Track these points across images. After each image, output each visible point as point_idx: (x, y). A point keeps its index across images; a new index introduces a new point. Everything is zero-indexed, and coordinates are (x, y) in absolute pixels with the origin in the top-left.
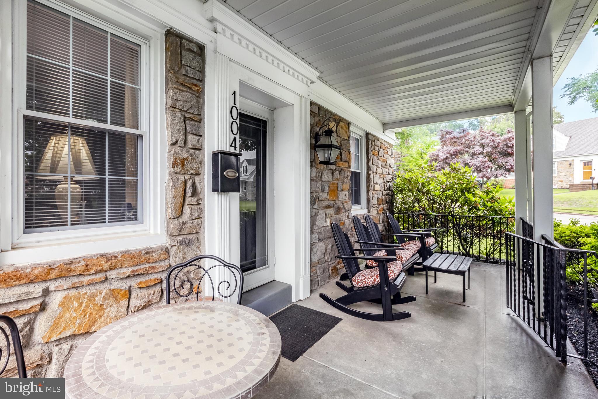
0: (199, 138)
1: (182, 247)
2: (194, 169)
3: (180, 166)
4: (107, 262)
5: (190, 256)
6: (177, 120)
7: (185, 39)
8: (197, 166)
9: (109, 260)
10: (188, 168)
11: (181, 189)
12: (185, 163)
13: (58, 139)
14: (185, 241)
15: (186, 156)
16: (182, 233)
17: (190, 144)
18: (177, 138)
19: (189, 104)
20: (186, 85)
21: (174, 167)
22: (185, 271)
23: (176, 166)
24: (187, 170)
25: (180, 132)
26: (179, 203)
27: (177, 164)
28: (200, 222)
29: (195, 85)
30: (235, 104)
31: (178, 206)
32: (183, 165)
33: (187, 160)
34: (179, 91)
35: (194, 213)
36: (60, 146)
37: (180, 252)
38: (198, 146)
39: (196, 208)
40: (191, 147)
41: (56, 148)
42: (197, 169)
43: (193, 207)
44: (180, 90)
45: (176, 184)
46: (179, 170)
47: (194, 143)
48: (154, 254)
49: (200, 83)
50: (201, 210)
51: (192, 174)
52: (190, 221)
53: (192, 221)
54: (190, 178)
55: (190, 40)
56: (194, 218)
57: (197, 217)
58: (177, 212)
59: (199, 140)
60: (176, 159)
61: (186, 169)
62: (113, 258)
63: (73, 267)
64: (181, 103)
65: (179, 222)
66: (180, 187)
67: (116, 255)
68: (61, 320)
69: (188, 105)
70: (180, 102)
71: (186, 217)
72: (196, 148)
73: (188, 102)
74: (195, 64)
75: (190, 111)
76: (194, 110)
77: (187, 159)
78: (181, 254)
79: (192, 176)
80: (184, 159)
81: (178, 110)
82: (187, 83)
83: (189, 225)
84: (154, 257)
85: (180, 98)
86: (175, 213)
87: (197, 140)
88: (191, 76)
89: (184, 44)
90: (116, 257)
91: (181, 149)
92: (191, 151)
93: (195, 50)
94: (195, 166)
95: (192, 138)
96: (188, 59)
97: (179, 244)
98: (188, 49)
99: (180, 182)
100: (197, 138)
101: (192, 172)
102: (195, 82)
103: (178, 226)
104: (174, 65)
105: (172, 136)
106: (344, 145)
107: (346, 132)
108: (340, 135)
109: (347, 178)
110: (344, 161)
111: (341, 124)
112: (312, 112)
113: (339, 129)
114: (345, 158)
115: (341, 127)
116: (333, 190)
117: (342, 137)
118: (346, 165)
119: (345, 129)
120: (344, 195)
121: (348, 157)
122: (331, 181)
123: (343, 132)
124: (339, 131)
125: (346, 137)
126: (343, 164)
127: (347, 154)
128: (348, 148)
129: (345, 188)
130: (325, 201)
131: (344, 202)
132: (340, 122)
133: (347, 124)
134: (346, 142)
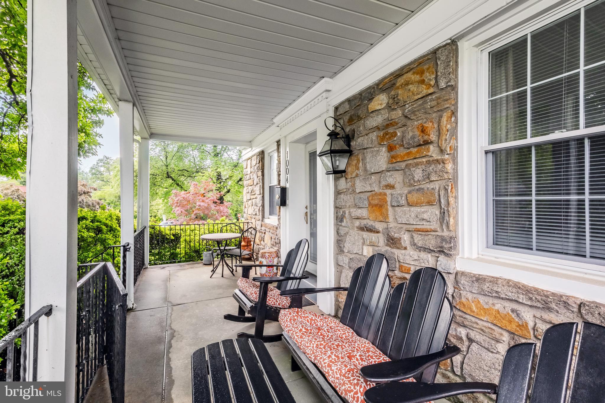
7: (278, 142)
30: (287, 158)
31: (278, 211)
58: (278, 214)
106: (417, 113)
107: (422, 82)
108: (399, 104)
109: (429, 179)
110: (414, 147)
111: (401, 81)
112: (342, 114)
113: (394, 95)
114: (416, 140)
115: (400, 87)
116: (377, 205)
117: (406, 102)
118: (423, 153)
119: (417, 78)
120: (413, 215)
121: (428, 132)
122: (374, 191)
123: (409, 90)
124: (394, 98)
125: (421, 92)
126: (409, 154)
127: (422, 128)
128: (435, 109)
129: (417, 201)
130: (362, 221)
131: (413, 228)
132: (399, 79)
133: (428, 59)
134: (420, 105)
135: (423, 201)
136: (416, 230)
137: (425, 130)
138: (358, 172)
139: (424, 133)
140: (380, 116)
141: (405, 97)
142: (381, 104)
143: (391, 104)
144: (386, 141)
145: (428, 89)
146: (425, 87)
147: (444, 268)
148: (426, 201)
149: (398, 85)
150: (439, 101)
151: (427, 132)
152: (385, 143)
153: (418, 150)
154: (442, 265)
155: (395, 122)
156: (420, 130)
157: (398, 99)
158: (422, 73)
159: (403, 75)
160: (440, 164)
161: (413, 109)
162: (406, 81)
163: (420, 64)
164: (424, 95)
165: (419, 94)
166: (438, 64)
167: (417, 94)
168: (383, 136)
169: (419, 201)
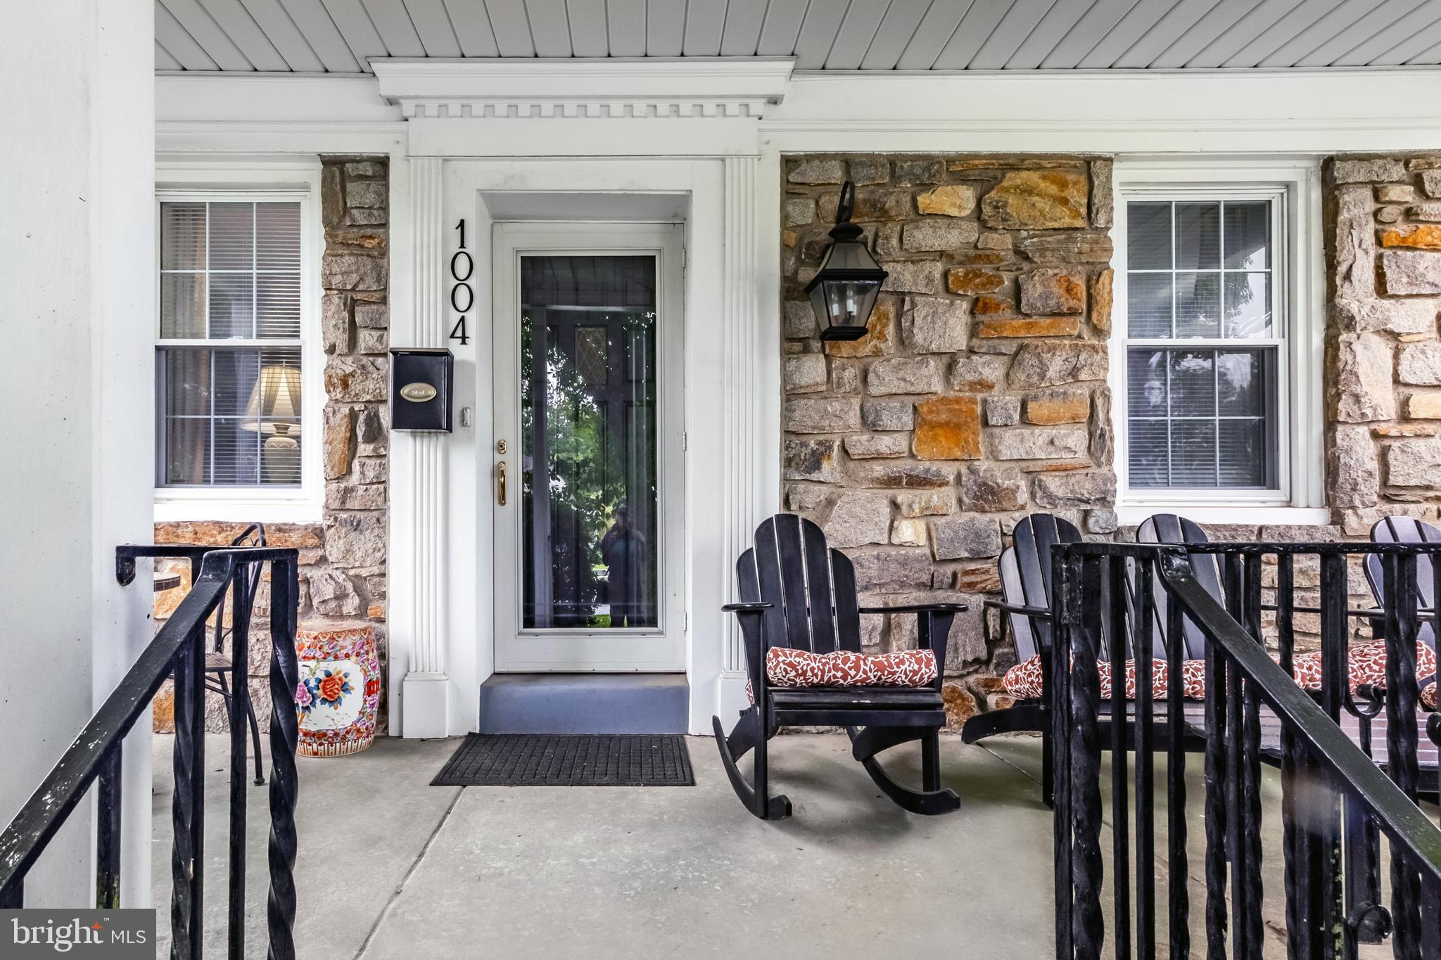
0: (380, 333)
1: (343, 531)
2: (370, 391)
3: (340, 389)
4: (220, 533)
5: (362, 549)
6: (333, 308)
7: (348, 162)
8: (378, 386)
9: (223, 530)
10: (357, 392)
11: (343, 429)
12: (350, 382)
13: (271, 371)
14: (352, 522)
15: (349, 370)
16: (348, 506)
17: (362, 347)
18: (332, 341)
19: (354, 275)
20: (350, 242)
21: (328, 392)
22: (351, 574)
23: (332, 389)
24: (356, 395)
25: (339, 328)
26: (340, 453)
27: (334, 385)
28: (382, 490)
29: (371, 237)
30: (462, 246)
31: (337, 457)
32: (345, 385)
33: (354, 376)
34: (334, 259)
35: (368, 471)
36: (276, 376)
37: (339, 537)
38: (380, 348)
39: (373, 463)
40: (364, 352)
41: (269, 384)
42: (378, 391)
43: (368, 461)
44: (336, 256)
45: (331, 420)
46: (339, 396)
47: (370, 343)
48: (292, 534)
49: (382, 230)
50: (384, 468)
51: (369, 402)
52: (362, 486)
53: (365, 487)
54: (363, 408)
55: (357, 160)
56: (368, 481)
57: (375, 481)
58: (336, 469)
59: (381, 336)
60: (330, 377)
61: (353, 393)
62: (229, 529)
63: (179, 531)
64: (339, 278)
65: (339, 487)
66: (340, 425)
67: (233, 525)
68: (169, 596)
69: (354, 278)
70: (337, 277)
71: (355, 479)
72: (376, 352)
73: (352, 272)
74: (370, 198)
75: (361, 287)
76: (370, 283)
77: (352, 375)
78: (341, 542)
79: (370, 406)
80: (346, 376)
81: (335, 292)
82: (351, 239)
83: (360, 492)
84: (293, 539)
85: (336, 269)
86: (332, 469)
87: (375, 339)
88: (362, 223)
89: (348, 172)
90: (233, 528)
91: (343, 359)
92: (365, 360)
93: (370, 173)
94: (372, 386)
95: (367, 335)
96: (359, 195)
97: (338, 524)
98: (356, 176)
99: (339, 416)
100: (376, 334)
101: (368, 397)
102: (369, 231)
103: (336, 494)
104: (330, 216)
105: (324, 339)
106: (1049, 254)
107: (1064, 201)
108: (1009, 223)
109: (1073, 377)
110: (1044, 315)
111: (1012, 179)
112: (808, 184)
113: (998, 202)
114: (1052, 302)
115: (1012, 191)
116: (948, 423)
117: (1026, 225)
118: (1064, 328)
119: (1053, 189)
120: (1040, 442)
121: (1079, 295)
122: (935, 394)
123: (1034, 205)
124: (996, 207)
125: (1060, 219)
126: (1032, 326)
127: (1067, 284)
128: (1084, 259)
129: (1049, 416)
130: (893, 463)
131: (1044, 466)
132: (1010, 175)
133: (1075, 166)
134: (1059, 241)
135: (1062, 415)
136: (1050, 468)
137: (1072, 290)
138: (882, 346)
139: (1070, 294)
140: (956, 232)
141: (1024, 215)
142: (960, 207)
143: (990, 217)
144: (973, 290)
145: (1074, 218)
146: (1068, 212)
147: (1104, 526)
148: (1068, 415)
149: (1005, 183)
150: (1096, 247)
151: (1076, 294)
152: (969, 294)
153: (1053, 323)
154: (1101, 521)
155: (998, 256)
156: (1064, 286)
157: (1007, 213)
158: (1063, 185)
159: (1018, 169)
160: (1097, 352)
161: (1045, 243)
162: (1026, 184)
163: (1060, 167)
164: (1065, 226)
165: (1056, 220)
166: (1093, 182)
167: (1051, 218)
168: (964, 277)
169: (1054, 416)
